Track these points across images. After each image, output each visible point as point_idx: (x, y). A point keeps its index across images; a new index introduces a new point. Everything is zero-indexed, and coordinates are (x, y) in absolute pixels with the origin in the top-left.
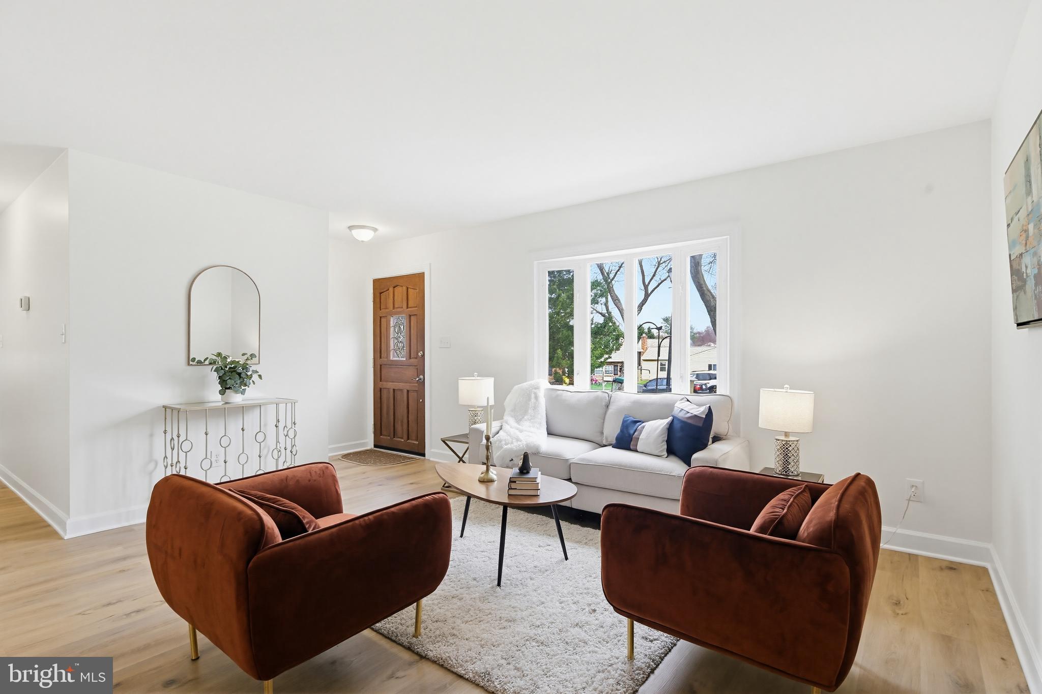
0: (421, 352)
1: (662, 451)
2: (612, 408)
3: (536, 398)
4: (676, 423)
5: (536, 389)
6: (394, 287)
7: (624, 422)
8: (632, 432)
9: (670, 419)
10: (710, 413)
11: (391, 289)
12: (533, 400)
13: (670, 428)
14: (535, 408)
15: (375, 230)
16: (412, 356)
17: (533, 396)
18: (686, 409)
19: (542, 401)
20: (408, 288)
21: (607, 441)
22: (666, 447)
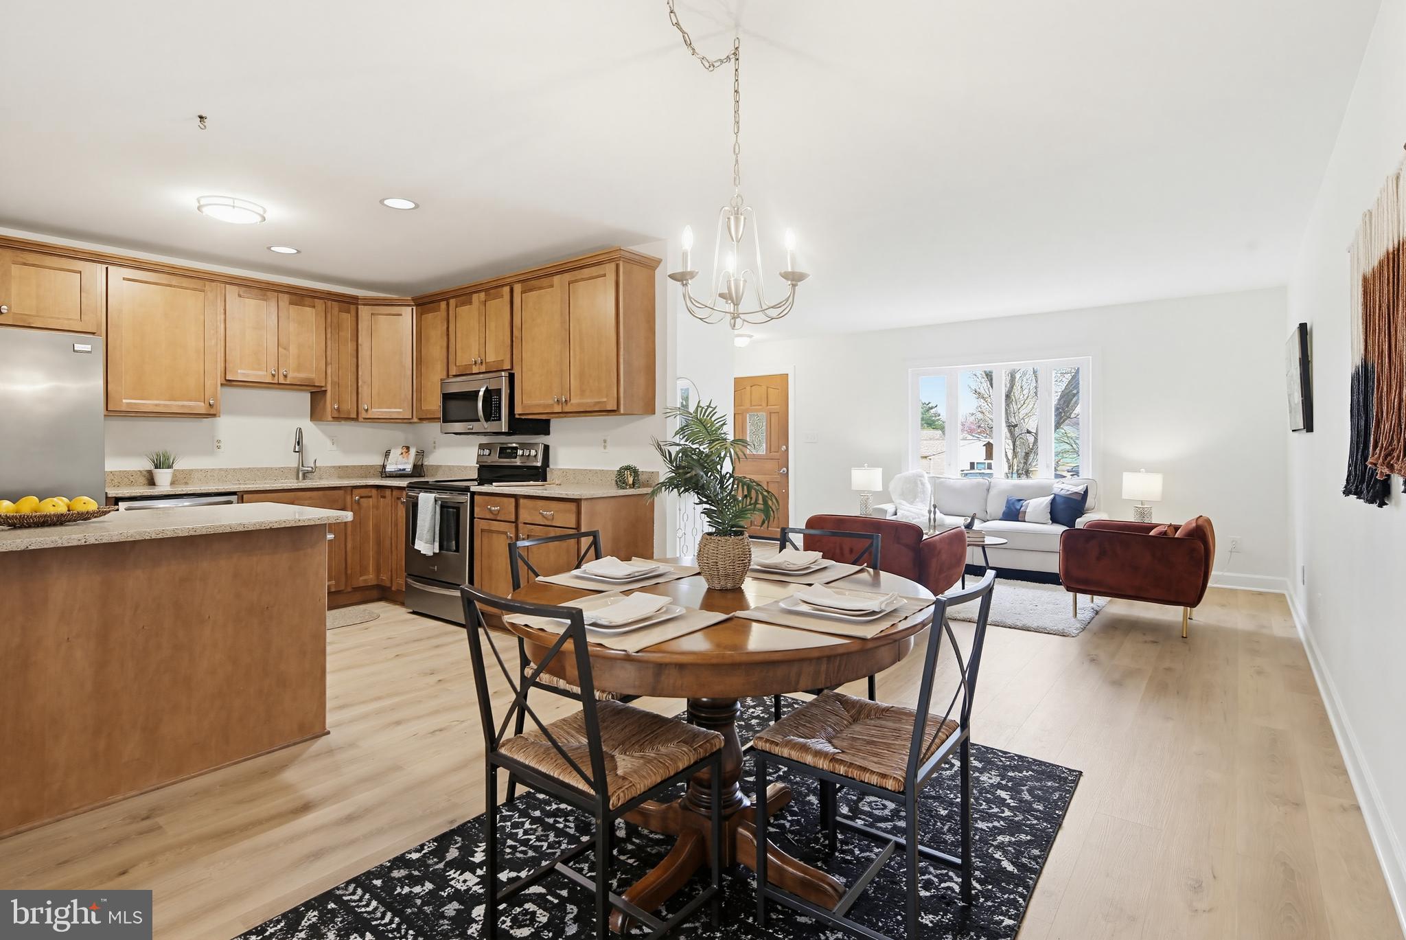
0: (784, 447)
1: (1047, 520)
2: (993, 492)
3: (923, 484)
4: (1057, 498)
5: (920, 477)
6: (751, 386)
7: (1008, 501)
8: (1018, 507)
9: (1053, 496)
10: (1086, 492)
11: (748, 388)
12: (920, 486)
13: (1053, 502)
14: (924, 492)
15: (751, 336)
16: (772, 450)
17: (919, 482)
18: (1067, 488)
19: (929, 487)
20: (768, 387)
21: (990, 517)
22: (1050, 517)
